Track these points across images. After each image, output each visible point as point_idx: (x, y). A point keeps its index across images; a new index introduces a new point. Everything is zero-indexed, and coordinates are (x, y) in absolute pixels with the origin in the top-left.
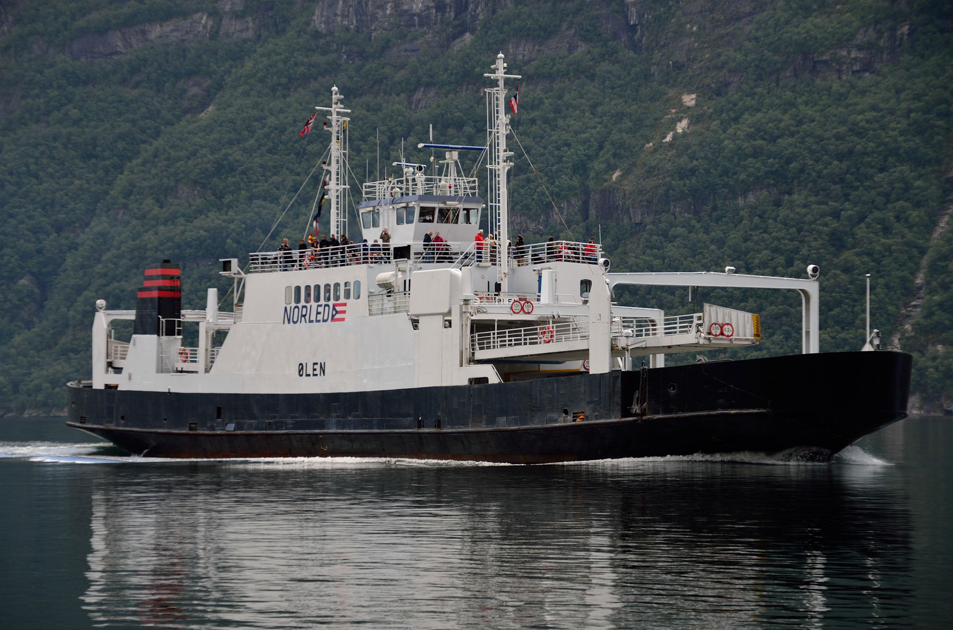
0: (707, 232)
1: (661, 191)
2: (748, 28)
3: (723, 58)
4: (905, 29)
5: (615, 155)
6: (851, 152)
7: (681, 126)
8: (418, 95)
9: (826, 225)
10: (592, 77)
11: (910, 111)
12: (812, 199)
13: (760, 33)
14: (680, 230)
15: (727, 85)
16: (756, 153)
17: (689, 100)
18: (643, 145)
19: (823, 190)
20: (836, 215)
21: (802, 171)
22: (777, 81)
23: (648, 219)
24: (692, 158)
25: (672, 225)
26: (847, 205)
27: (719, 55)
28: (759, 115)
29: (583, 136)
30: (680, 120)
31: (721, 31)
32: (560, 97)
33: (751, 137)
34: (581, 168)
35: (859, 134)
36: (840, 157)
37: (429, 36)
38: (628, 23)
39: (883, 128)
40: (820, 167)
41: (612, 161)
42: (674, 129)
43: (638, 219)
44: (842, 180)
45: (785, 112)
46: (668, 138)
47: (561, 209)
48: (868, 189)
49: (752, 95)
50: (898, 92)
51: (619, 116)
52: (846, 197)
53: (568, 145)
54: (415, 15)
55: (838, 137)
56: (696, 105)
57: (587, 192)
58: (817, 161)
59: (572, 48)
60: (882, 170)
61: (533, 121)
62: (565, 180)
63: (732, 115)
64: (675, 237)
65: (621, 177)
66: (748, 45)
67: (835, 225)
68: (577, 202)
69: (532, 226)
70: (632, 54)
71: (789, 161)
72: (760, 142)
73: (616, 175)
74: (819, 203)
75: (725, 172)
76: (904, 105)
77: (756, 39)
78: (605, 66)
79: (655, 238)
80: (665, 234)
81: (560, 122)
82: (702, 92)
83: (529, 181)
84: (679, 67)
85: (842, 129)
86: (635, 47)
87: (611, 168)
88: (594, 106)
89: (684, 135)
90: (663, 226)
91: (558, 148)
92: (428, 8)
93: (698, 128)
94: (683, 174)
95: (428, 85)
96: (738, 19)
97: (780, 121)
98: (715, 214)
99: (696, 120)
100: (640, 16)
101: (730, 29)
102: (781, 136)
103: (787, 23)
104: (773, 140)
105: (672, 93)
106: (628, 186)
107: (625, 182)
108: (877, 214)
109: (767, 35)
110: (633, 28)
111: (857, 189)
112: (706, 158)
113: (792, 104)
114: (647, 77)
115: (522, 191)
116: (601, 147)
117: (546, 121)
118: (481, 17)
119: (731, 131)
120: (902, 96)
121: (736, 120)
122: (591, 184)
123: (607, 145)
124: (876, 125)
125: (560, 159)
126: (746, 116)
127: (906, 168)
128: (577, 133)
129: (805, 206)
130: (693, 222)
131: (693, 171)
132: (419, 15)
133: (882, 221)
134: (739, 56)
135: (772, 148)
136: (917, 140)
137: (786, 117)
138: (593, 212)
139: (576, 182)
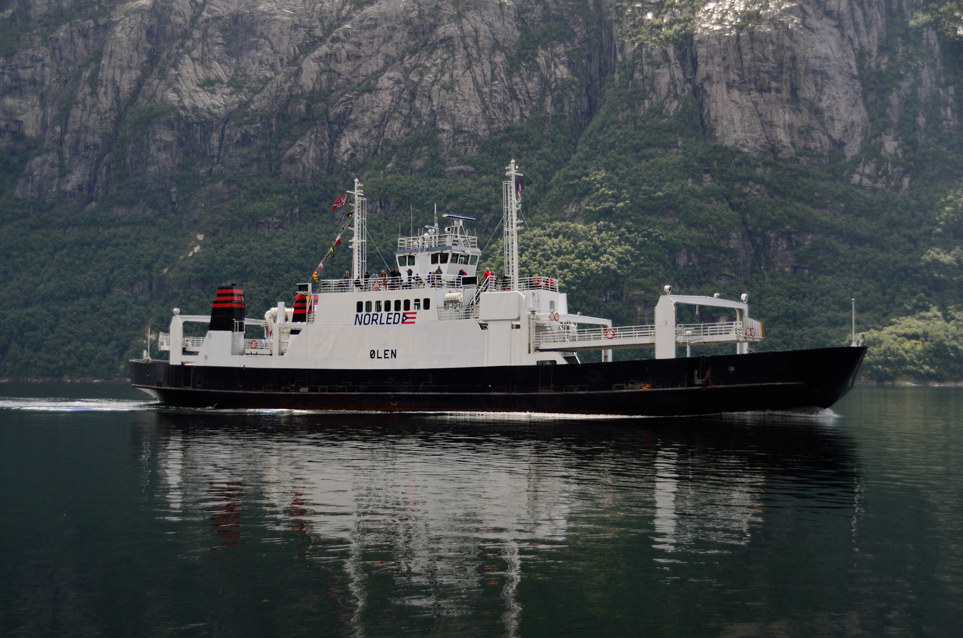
0: (208, 298)
1: (187, 278)
2: (227, 206)
3: (216, 219)
4: (297, 210)
5: (166, 261)
6: (274, 264)
7: (197, 249)
8: (69, 230)
9: (262, 296)
10: (154, 225)
11: (299, 247)
12: (256, 284)
13: (233, 209)
14: (196, 297)
15: (218, 231)
16: (231, 263)
17: (200, 237)
18: (178, 258)
19: (262, 280)
20: (267, 292)
21: (252, 271)
22: (241, 231)
23: (181, 291)
24: (202, 263)
25: (192, 294)
26: (272, 288)
27: (214, 217)
28: (233, 245)
29: (150, 252)
30: (196, 246)
31: (215, 207)
32: (139, 233)
33: (229, 255)
34: (148, 267)
35: (277, 256)
36: (269, 266)
37: (75, 203)
38: (171, 201)
39: (287, 253)
40: (260, 270)
41: (164, 264)
42: (193, 250)
43: (176, 291)
44: (270, 276)
45: (244, 244)
46: (191, 254)
47: (139, 285)
48: (281, 280)
49: (229, 236)
50: (294, 238)
51: (167, 243)
52: (272, 284)
53: (143, 256)
54: (67, 192)
55: (268, 257)
56: (204, 240)
57: (151, 278)
58: (259, 267)
59: (145, 211)
60: (287, 272)
61: (126, 244)
62: (141, 272)
63: (220, 245)
64: (194, 300)
65: (168, 272)
66: (227, 213)
67: (267, 296)
68: (146, 283)
69: (125, 293)
70: (173, 215)
71: (246, 267)
72: (233, 258)
73: (166, 270)
74: (260, 286)
75: (217, 271)
76: (297, 244)
77: (231, 211)
78: (161, 220)
79: (184, 300)
80: (189, 299)
81: (139, 245)
82: (206, 233)
83: (123, 272)
84: (195, 222)
85: (270, 253)
86: (175, 211)
87: (163, 267)
88: (155, 239)
89: (198, 253)
90: (188, 294)
91: (138, 257)
92: (74, 189)
93: (204, 250)
94: (197, 271)
95: (74, 225)
96: (223, 202)
97: (242, 248)
98: (212, 290)
99: (203, 246)
100: (177, 198)
101: (219, 206)
102: (243, 255)
103: (245, 204)
104: (239, 257)
105: (192, 234)
106: (171, 276)
107: (170, 274)
108: (285, 292)
109: (236, 210)
110: (174, 203)
111: (276, 280)
112: (208, 264)
113: (247, 241)
114: (181, 226)
115: (120, 277)
116: (159, 257)
117: (132, 244)
118: (101, 195)
119: (220, 252)
120: (296, 240)
121: (222, 247)
122: (154, 274)
123: (162, 257)
124: (285, 252)
125: (139, 262)
126: (227, 246)
127: (297, 272)
128: (147, 250)
129: (253, 287)
130: (202, 293)
131: (202, 270)
132: (70, 192)
133: (287, 295)
134: (223, 218)
135: (238, 260)
136: (303, 259)
137: (245, 247)
138: (154, 287)
139: (146, 273)
